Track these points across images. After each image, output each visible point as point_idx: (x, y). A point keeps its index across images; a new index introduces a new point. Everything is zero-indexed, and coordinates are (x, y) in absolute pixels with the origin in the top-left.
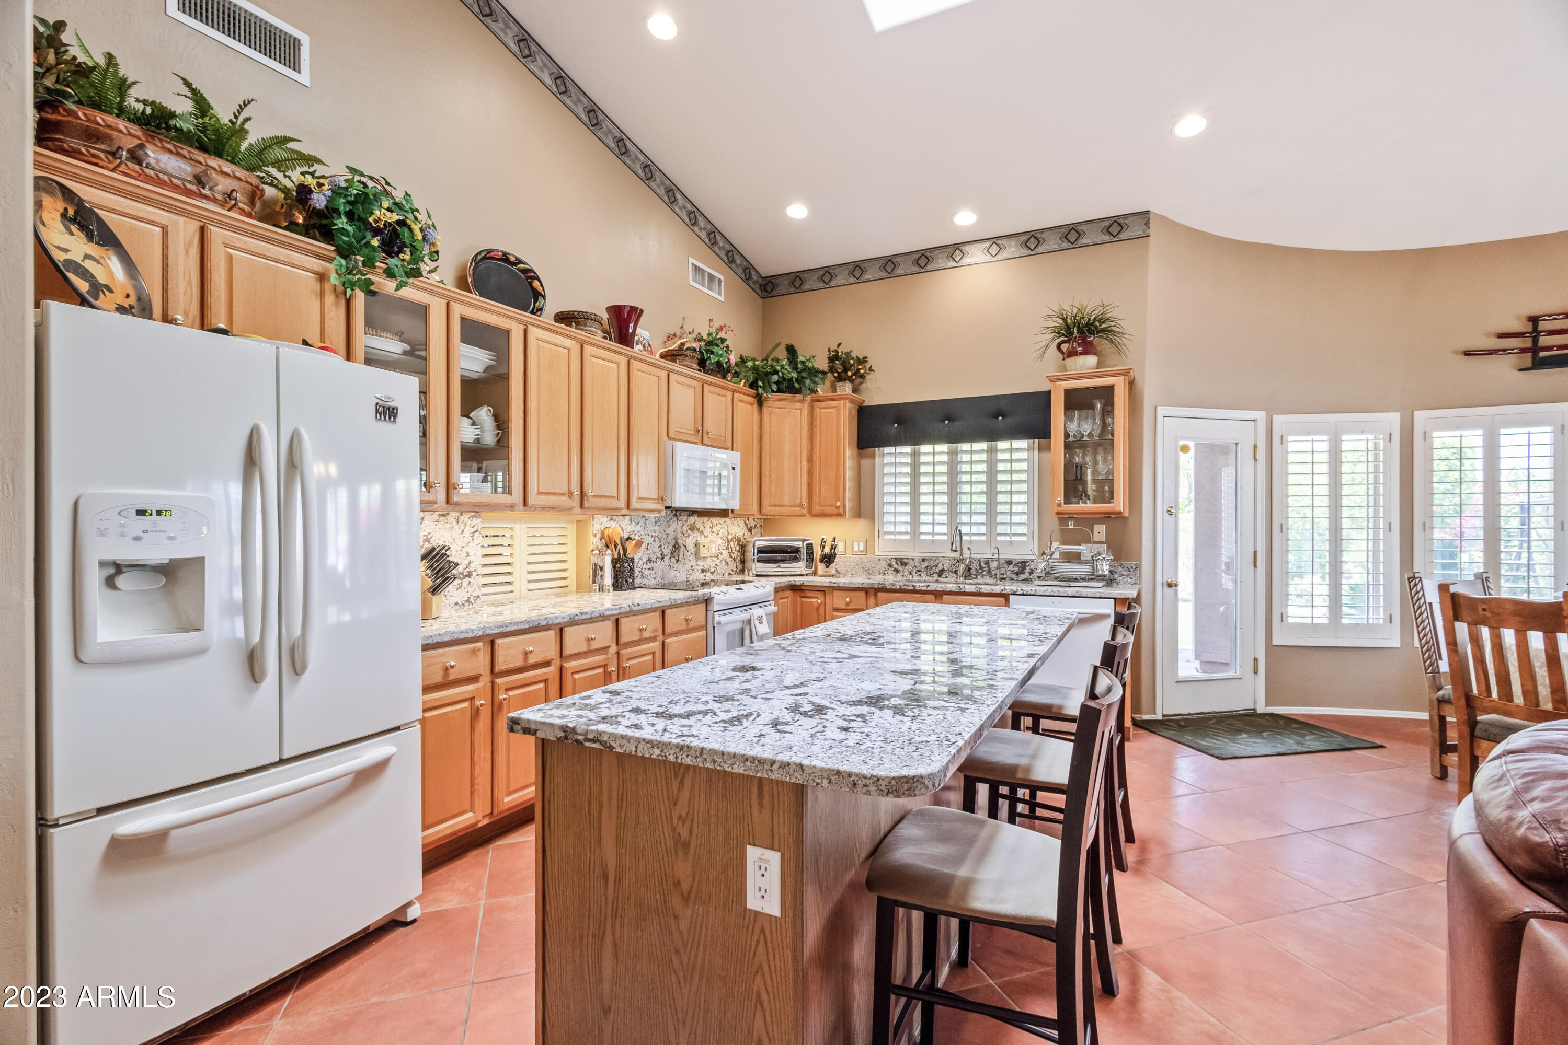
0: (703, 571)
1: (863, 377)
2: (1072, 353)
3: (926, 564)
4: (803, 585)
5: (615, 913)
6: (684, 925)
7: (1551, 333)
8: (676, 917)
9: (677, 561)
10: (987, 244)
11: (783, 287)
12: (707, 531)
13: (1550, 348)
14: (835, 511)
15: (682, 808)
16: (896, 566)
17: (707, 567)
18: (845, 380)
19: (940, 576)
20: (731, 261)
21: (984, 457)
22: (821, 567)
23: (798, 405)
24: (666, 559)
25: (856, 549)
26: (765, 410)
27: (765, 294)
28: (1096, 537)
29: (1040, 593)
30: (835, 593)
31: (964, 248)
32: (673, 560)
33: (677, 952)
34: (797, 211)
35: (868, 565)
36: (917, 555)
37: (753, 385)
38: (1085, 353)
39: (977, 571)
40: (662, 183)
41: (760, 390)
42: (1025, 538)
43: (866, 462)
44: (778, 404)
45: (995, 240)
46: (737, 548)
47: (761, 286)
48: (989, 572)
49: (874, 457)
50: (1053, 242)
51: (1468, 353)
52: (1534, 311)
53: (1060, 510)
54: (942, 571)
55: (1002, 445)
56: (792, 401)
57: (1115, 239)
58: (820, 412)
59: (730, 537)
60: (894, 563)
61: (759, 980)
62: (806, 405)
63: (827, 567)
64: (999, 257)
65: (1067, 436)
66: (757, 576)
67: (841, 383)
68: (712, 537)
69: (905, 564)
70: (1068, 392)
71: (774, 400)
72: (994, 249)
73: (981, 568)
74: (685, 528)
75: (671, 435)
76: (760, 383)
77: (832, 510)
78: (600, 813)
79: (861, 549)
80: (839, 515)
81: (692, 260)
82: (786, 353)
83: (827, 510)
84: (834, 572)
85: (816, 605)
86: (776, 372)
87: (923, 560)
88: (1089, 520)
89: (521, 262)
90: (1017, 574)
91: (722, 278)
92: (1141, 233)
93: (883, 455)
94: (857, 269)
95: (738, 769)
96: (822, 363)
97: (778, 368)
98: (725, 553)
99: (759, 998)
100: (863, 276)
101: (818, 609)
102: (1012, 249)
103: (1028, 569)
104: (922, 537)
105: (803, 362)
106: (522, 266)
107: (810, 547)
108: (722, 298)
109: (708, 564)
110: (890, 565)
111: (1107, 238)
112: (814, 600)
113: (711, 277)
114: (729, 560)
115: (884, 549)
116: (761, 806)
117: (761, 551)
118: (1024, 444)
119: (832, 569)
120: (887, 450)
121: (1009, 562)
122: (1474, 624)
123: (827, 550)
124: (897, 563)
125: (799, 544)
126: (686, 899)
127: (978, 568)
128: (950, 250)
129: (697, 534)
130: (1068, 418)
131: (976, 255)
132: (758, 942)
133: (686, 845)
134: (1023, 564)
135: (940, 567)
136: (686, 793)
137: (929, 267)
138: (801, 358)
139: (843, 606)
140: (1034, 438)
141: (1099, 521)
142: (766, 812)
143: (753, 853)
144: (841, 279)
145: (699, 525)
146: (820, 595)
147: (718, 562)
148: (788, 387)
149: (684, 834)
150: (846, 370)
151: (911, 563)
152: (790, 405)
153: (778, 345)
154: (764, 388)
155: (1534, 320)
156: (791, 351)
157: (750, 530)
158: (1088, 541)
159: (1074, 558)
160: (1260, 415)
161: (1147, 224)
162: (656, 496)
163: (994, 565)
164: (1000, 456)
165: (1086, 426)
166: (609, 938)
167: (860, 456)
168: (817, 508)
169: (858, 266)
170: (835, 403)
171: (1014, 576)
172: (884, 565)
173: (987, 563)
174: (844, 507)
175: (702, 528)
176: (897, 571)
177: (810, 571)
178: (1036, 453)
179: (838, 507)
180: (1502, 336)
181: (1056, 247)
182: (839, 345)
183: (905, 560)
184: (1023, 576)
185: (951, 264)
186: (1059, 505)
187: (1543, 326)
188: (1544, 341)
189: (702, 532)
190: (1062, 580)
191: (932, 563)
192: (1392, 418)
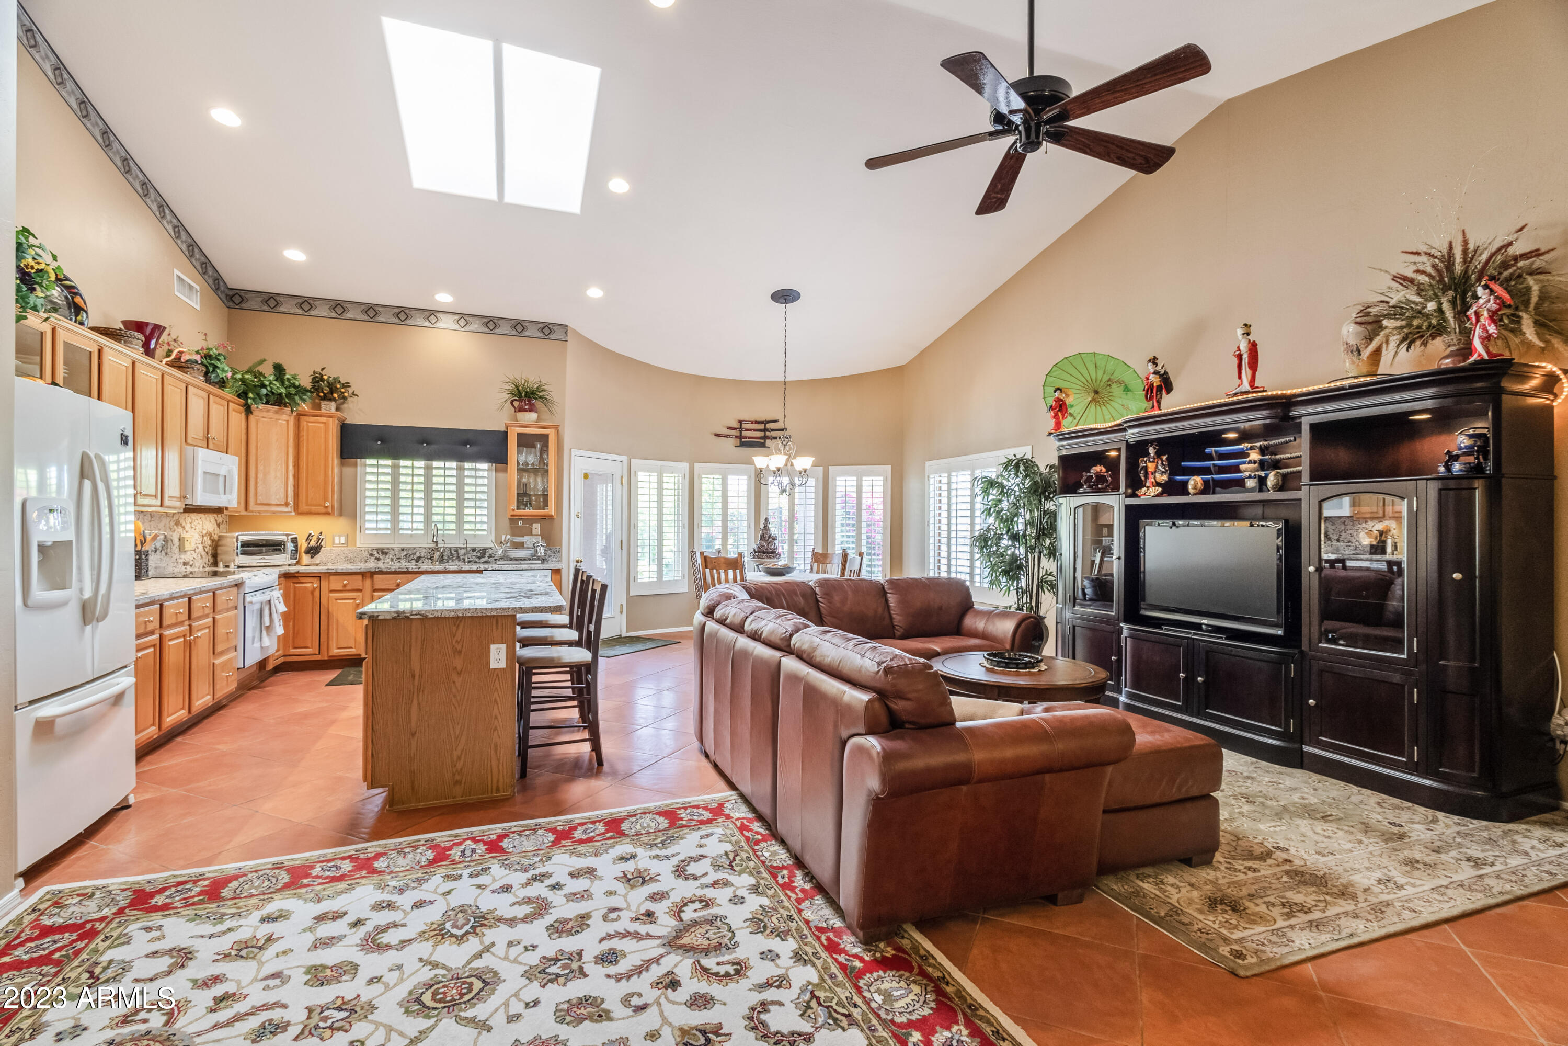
0: (185, 564)
1: (345, 398)
2: (521, 410)
3: (405, 553)
4: (298, 572)
5: (419, 690)
6: (458, 684)
7: (747, 430)
8: (454, 682)
9: (166, 554)
10: (457, 317)
11: (254, 303)
12: (188, 527)
13: (745, 437)
14: (324, 510)
15: (458, 637)
16: (377, 555)
17: (187, 560)
18: (330, 400)
19: (417, 562)
20: (204, 273)
21: (454, 472)
22: (306, 559)
23: (285, 417)
24: (158, 552)
25: (337, 541)
26: (252, 418)
27: (231, 304)
28: (534, 533)
29: (504, 569)
30: (332, 578)
31: (438, 315)
32: (163, 553)
33: (455, 696)
34: (295, 255)
35: (350, 555)
36: (397, 546)
37: (243, 395)
38: (531, 410)
39: (448, 556)
41: (250, 401)
42: (485, 533)
43: (348, 470)
44: (265, 414)
45: (463, 316)
46: (209, 542)
47: (227, 296)
48: (458, 557)
49: (356, 465)
50: (505, 329)
51: (716, 435)
52: (741, 419)
53: (514, 513)
54: (419, 558)
55: (467, 465)
56: (278, 412)
57: (547, 338)
58: (308, 426)
59: (204, 532)
60: (375, 553)
61: (496, 694)
62: (292, 418)
63: (312, 557)
64: (466, 328)
65: (518, 463)
66: (239, 567)
67: (326, 402)
68: (191, 531)
69: (386, 554)
70: (520, 436)
71: (264, 410)
72: (462, 322)
73: (452, 554)
74: (172, 523)
75: (189, 441)
76: (251, 395)
77: (323, 510)
78: (410, 649)
79: (343, 541)
80: (328, 514)
81: (176, 272)
82: (273, 370)
83: (314, 509)
84: (318, 562)
85: (310, 589)
86: (264, 386)
87: (403, 550)
88: (530, 520)
89: (67, 279)
90: (480, 558)
91: (198, 288)
92: (562, 338)
93: (365, 465)
94: (339, 307)
95: (493, 614)
96: (305, 381)
97: (267, 383)
98: (200, 546)
99: (495, 700)
100: (344, 314)
101: (312, 593)
102: (476, 325)
103: (487, 555)
104: (401, 532)
105: (288, 380)
106: (68, 283)
107: (294, 540)
108: (198, 308)
109: (187, 557)
110: (372, 555)
111: (542, 335)
112: (309, 585)
113: (191, 287)
114: (203, 553)
115: (364, 543)
116: (497, 628)
117: (245, 544)
118: (485, 466)
119: (318, 558)
120: (369, 462)
121: (474, 550)
122: (711, 569)
123: (313, 543)
124: (378, 553)
125: (284, 538)
126: (459, 674)
127: (450, 554)
128: (427, 314)
129: (180, 529)
130: (519, 453)
131: (447, 322)
132: (495, 680)
133: (460, 652)
134: (484, 551)
135: (418, 555)
136: (460, 631)
137: (408, 322)
138: (288, 376)
139: (340, 588)
140: (492, 463)
141: (536, 521)
142: (500, 630)
143: (493, 648)
144: (323, 311)
145: (182, 521)
146: (316, 580)
147: (195, 555)
148: (278, 401)
149: (459, 647)
150: (332, 392)
151: (392, 552)
152: (276, 416)
153: (262, 361)
154: (254, 399)
155: (740, 422)
156: (279, 369)
157: (218, 525)
158: (531, 534)
159: (521, 545)
160: (624, 458)
161: (566, 333)
162: (178, 495)
163: (462, 552)
164: (466, 473)
165: (531, 458)
166: (415, 702)
167: (342, 464)
168: (303, 507)
169: (338, 304)
170: (324, 419)
171: (477, 560)
172: (366, 554)
173: (456, 551)
174: (333, 507)
175: (184, 524)
176: (378, 559)
177: (294, 561)
178: (494, 473)
179: (326, 507)
180: (729, 428)
181: (507, 332)
182: (323, 369)
183: (386, 551)
184: (484, 560)
185: (427, 324)
186: (512, 510)
187: (744, 426)
188: (745, 433)
189: (184, 527)
190: (517, 560)
191: (410, 552)
192: (685, 466)
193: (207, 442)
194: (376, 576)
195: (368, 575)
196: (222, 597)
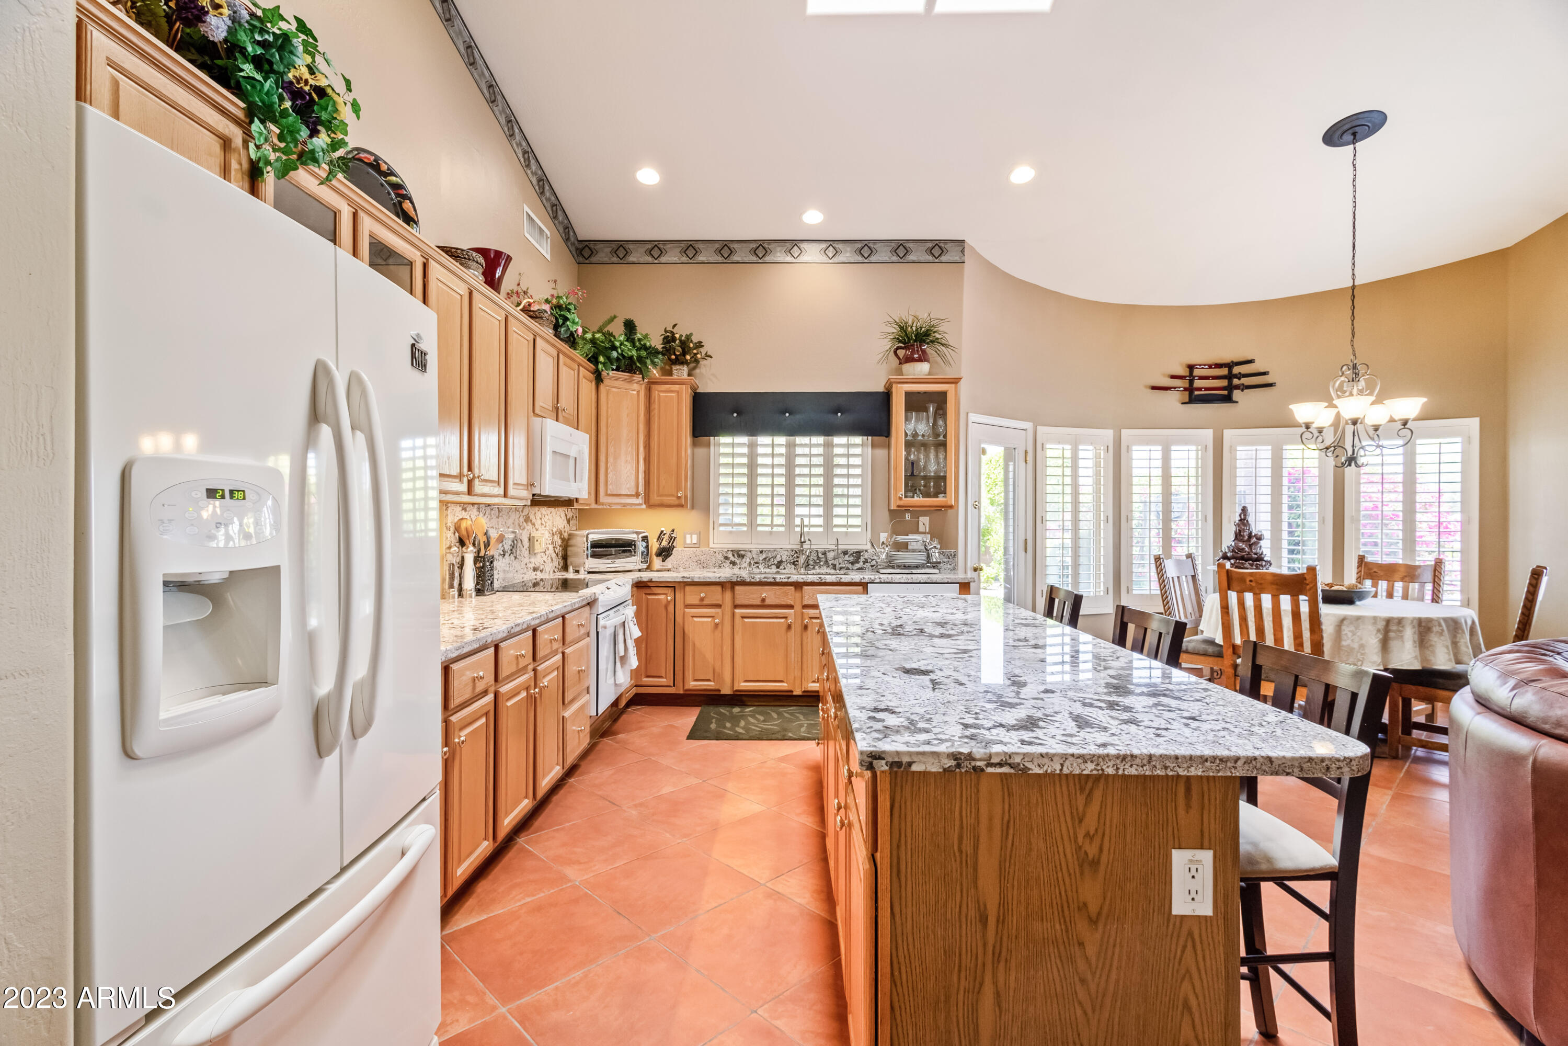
0: (535, 569)
1: (697, 361)
2: (909, 360)
3: (764, 556)
4: (651, 581)
5: (997, 957)
6: (1091, 950)
7: (1201, 378)
8: (1081, 944)
9: (516, 558)
10: (824, 245)
11: (603, 255)
12: (538, 523)
13: (1200, 389)
14: (676, 502)
15: (1091, 823)
16: (732, 558)
17: (538, 565)
18: (682, 363)
19: (778, 567)
20: (555, 217)
21: (820, 450)
22: (657, 562)
23: (635, 386)
24: (507, 555)
25: (688, 541)
26: (602, 387)
27: (581, 259)
28: (921, 529)
29: (896, 581)
30: (687, 588)
31: (802, 245)
32: (512, 557)
33: (1083, 981)
34: (648, 176)
35: (703, 558)
36: (755, 547)
37: (593, 359)
38: (920, 360)
39: (815, 562)
40: (503, 111)
41: (600, 366)
42: (859, 530)
43: (700, 451)
44: (616, 383)
45: (832, 243)
46: (560, 542)
47: (577, 249)
48: (826, 562)
49: (709, 445)
50: (883, 254)
51: (1154, 388)
52: (1192, 362)
53: (901, 503)
54: (780, 562)
55: (839, 440)
56: (629, 381)
57: (937, 261)
58: (659, 396)
59: (555, 530)
60: (730, 555)
61: (1186, 986)
62: (643, 387)
63: (663, 561)
64: (835, 260)
65: (906, 435)
66: (589, 573)
67: (678, 367)
68: (541, 529)
69: (742, 556)
70: (908, 394)
71: (615, 379)
72: (831, 252)
73: (819, 558)
74: (522, 520)
75: (537, 411)
76: (601, 359)
77: (673, 500)
78: (976, 848)
79: (695, 541)
80: (680, 506)
81: (526, 209)
82: (623, 328)
83: (667, 500)
84: (670, 566)
85: (664, 602)
86: (614, 348)
87: (761, 552)
88: (917, 512)
89: (392, 174)
90: (852, 563)
91: (548, 233)
92: (957, 259)
93: (719, 445)
94: (690, 248)
96: (656, 342)
97: (617, 344)
98: (551, 547)
99: (1187, 1006)
100: (696, 257)
101: (666, 607)
102: (848, 254)
103: (862, 559)
104: (759, 529)
105: (639, 340)
106: (393, 179)
107: (645, 539)
108: (548, 257)
109: (537, 561)
110: (726, 558)
111: (930, 258)
112: (662, 597)
113: (541, 230)
114: (554, 555)
115: (719, 541)
116: (1188, 806)
117: (596, 545)
118: (858, 440)
119: (670, 562)
120: (724, 439)
121: (845, 553)
122: (1240, 592)
123: (664, 543)
124: (733, 555)
125: (634, 536)
126: (1093, 922)
127: (816, 558)
128: (789, 245)
129: (530, 527)
130: (907, 419)
131: (812, 254)
132: (1185, 947)
133: (1095, 863)
134: (858, 554)
135: (779, 558)
136: (1095, 807)
137: (767, 259)
138: (639, 336)
139: (697, 602)
140: (868, 435)
141: (924, 514)
142: (1195, 812)
143: (1180, 858)
144: (672, 256)
145: (532, 516)
146: (670, 591)
147: (545, 558)
148: (629, 366)
149: (1092, 851)
150: (684, 354)
151: (749, 555)
152: (627, 386)
153: (613, 319)
154: (604, 364)
155: (1191, 368)
156: (630, 326)
157: (568, 521)
158: (917, 531)
159: (904, 546)
160: (1028, 425)
161: (963, 251)
162: (525, 482)
163: (830, 555)
164: (837, 451)
165: (922, 428)
166: (988, 989)
167: (694, 444)
168: (655, 499)
169: (691, 245)
170: (676, 387)
171: (850, 566)
172: (720, 557)
173: (824, 553)
174: (686, 497)
175: (534, 520)
176: (734, 563)
177: (645, 566)
178: (870, 449)
179: (679, 498)
180: (1173, 377)
181: (886, 259)
182: (674, 326)
183: (742, 553)
184: (858, 566)
185: (789, 259)
186: (900, 499)
187: (1197, 372)
188: (1198, 383)
189: (534, 524)
190: (905, 567)
191: (770, 555)
192: (1109, 434)
193: (557, 413)
194: (737, 588)
195: (729, 586)
196: (573, 621)
